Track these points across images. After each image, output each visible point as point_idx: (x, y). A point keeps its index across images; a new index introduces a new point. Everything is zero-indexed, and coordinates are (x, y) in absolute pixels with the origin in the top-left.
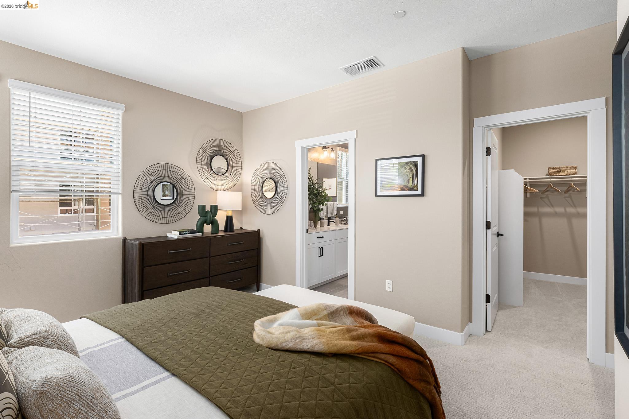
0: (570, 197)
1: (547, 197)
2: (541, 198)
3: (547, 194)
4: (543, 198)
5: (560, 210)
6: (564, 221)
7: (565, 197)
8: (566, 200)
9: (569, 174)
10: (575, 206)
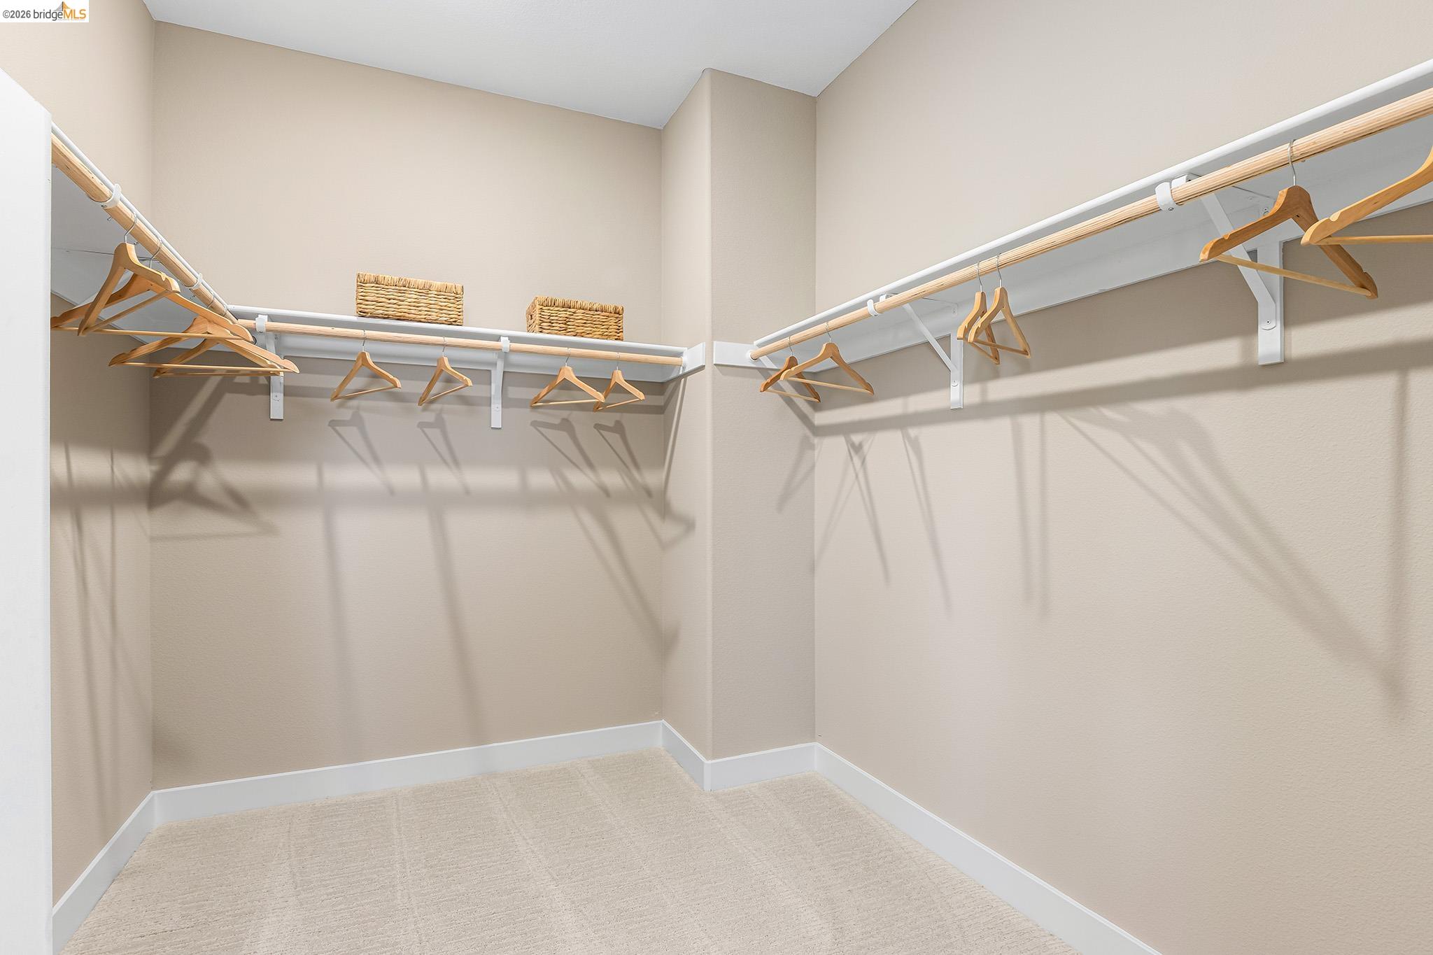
0: (439, 424)
1: (357, 421)
2: (333, 424)
3: (358, 408)
4: (343, 423)
5: (405, 477)
6: (417, 525)
7: (422, 425)
8: (425, 434)
9: (434, 316)
10: (454, 461)
